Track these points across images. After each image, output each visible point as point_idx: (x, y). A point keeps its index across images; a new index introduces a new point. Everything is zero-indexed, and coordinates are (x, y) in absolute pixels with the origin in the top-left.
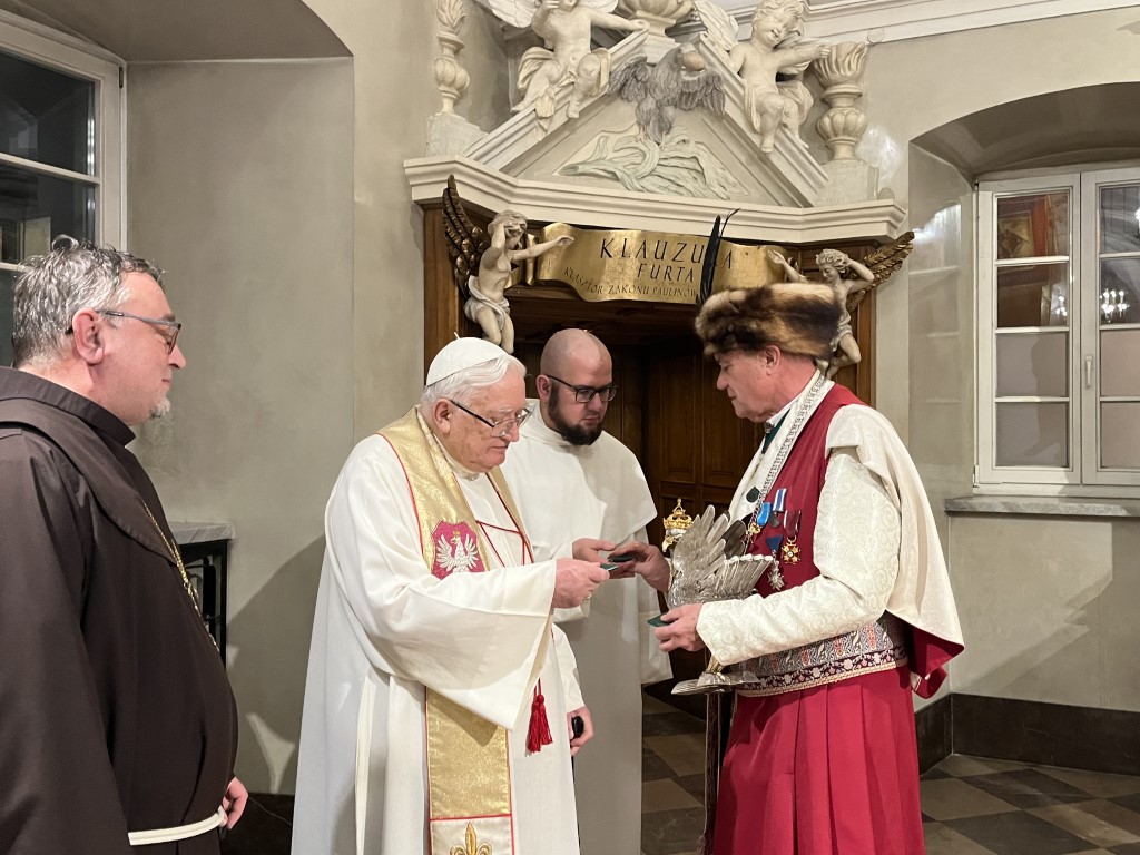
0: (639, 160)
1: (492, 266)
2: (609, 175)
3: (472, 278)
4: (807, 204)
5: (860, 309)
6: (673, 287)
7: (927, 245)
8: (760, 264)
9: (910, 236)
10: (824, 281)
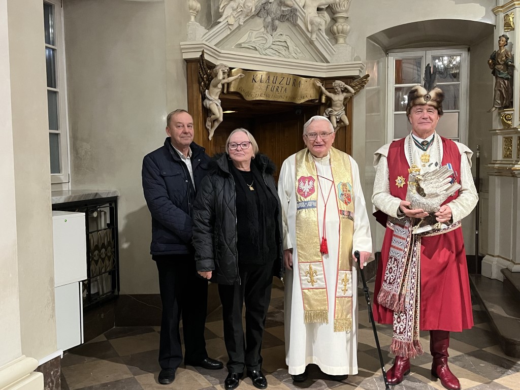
0: (264, 42)
1: (216, 86)
2: (253, 48)
3: (207, 91)
4: (328, 62)
5: (348, 104)
6: (279, 95)
7: (373, 79)
8: (311, 86)
9: (368, 76)
10: (335, 93)
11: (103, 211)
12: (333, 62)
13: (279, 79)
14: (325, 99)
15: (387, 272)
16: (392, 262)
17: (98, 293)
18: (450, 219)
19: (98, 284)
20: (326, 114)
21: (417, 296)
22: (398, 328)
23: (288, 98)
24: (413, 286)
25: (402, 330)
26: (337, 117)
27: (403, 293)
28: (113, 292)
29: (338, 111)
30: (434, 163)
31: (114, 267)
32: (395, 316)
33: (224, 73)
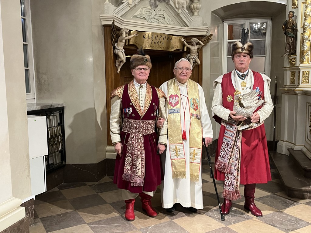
0: (150, 14)
1: (121, 41)
2: (144, 18)
3: (116, 44)
4: (188, 26)
5: (200, 52)
6: (159, 46)
7: (214, 37)
8: (178, 41)
9: (212, 35)
10: (192, 45)
11: (55, 115)
12: (191, 27)
13: (159, 37)
14: (186, 49)
15: (222, 150)
16: (225, 145)
17: (53, 163)
18: (259, 121)
19: (53, 158)
20: (187, 58)
21: (239, 165)
22: (227, 183)
23: (164, 48)
24: (237, 159)
25: (229, 184)
26: (194, 60)
27: (230, 163)
28: (62, 163)
29: (194, 56)
30: (249, 87)
31: (63, 148)
32: (226, 176)
33: (126, 33)
